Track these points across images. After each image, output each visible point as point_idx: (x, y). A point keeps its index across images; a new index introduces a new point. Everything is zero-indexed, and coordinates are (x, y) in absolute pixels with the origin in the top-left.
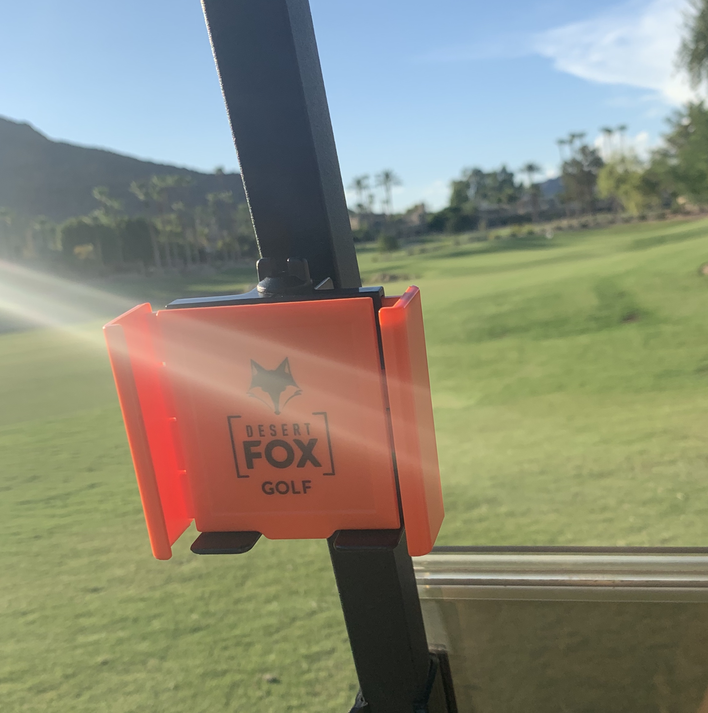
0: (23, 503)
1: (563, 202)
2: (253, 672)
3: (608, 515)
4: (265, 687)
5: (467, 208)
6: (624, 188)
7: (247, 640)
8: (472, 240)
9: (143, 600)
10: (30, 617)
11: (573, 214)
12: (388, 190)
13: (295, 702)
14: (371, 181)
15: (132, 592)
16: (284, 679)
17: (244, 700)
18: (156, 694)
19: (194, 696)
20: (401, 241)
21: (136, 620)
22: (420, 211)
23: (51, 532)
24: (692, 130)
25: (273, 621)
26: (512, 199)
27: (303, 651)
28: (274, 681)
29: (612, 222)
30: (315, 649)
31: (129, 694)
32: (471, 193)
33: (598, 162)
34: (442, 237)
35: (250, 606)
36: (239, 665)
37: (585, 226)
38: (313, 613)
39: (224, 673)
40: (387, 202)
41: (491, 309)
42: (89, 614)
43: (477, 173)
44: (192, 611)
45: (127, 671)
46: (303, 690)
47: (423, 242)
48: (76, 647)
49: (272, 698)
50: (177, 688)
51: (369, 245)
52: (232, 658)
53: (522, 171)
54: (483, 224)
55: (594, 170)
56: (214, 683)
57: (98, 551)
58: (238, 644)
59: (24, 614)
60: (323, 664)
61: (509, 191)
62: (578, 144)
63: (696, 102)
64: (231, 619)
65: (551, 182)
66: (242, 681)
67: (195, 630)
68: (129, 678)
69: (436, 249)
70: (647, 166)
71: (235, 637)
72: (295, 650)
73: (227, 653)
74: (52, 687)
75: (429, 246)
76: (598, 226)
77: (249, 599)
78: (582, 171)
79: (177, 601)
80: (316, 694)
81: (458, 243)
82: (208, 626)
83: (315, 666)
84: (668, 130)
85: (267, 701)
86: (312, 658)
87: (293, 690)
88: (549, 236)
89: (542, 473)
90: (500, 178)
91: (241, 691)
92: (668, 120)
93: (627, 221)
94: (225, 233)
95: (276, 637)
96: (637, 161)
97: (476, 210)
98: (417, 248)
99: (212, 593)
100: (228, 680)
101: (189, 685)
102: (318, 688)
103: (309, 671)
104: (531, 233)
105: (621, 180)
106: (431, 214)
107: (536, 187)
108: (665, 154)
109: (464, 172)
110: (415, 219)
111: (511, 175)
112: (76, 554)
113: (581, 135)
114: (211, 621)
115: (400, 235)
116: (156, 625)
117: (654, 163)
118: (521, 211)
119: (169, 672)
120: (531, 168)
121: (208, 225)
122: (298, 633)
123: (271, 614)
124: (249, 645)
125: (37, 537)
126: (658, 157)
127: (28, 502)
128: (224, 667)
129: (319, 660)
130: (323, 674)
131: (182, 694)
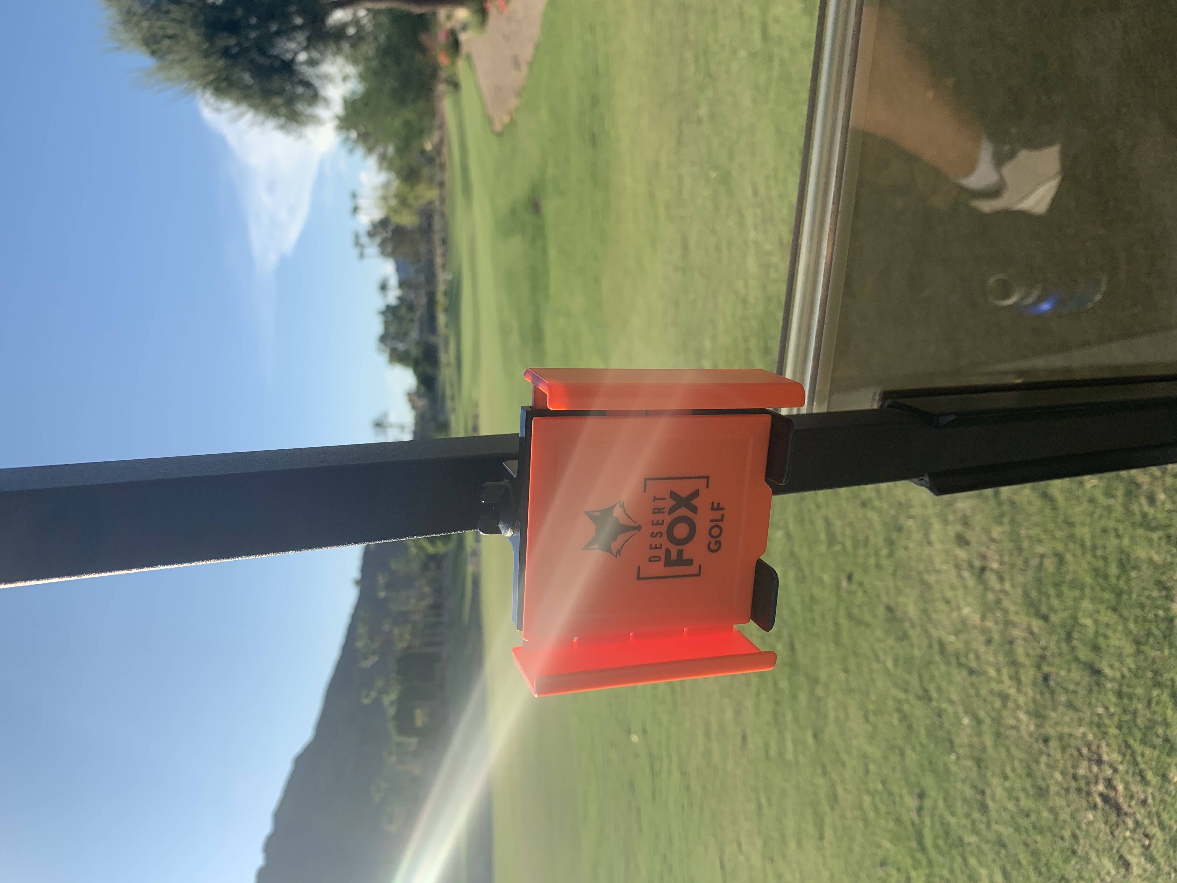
0: (654, 798)
1: (419, 260)
2: (839, 597)
3: (724, 246)
4: (854, 587)
5: (415, 352)
6: (411, 200)
7: (807, 600)
8: (447, 350)
9: (758, 695)
10: (764, 801)
11: (431, 252)
12: (391, 426)
13: (872, 561)
15: (749, 704)
16: (849, 568)
17: (865, 608)
18: (850, 690)
19: (856, 655)
21: (777, 703)
22: (415, 398)
23: (684, 774)
24: (363, 130)
26: (411, 308)
27: (823, 548)
28: (850, 578)
29: (443, 214)
30: (823, 536)
31: (847, 717)
32: (401, 347)
33: (384, 223)
34: (441, 379)
36: (830, 609)
37: (444, 242)
38: (788, 536)
39: (837, 625)
41: (515, 338)
42: (767, 747)
43: (383, 339)
45: (825, 717)
47: (443, 398)
48: (797, 762)
49: (866, 582)
50: (846, 671)
52: (823, 615)
53: (385, 296)
54: (432, 339)
55: (390, 228)
56: (845, 635)
57: (707, 734)
58: (811, 610)
59: (759, 807)
60: (838, 531)
61: (403, 311)
62: (364, 240)
63: (335, 123)
65: (399, 269)
66: (846, 608)
68: (832, 715)
69: (452, 386)
70: (392, 176)
71: (803, 611)
72: (822, 555)
73: (818, 620)
74: (833, 787)
75: (448, 392)
76: (445, 228)
78: (391, 239)
80: (867, 540)
81: (448, 365)
82: (790, 636)
83: (840, 538)
84: (360, 151)
85: (868, 586)
86: (832, 540)
87: (860, 561)
88: (450, 277)
89: (677, 304)
90: (390, 317)
91: (856, 611)
92: (351, 151)
93: (442, 200)
94: (417, 583)
95: (807, 572)
96: (386, 185)
97: (418, 344)
98: (449, 404)
100: (843, 622)
101: (845, 658)
102: (861, 537)
103: (843, 544)
105: (403, 202)
106: (418, 387)
107: (402, 284)
108: (383, 158)
109: (381, 351)
110: (421, 403)
111: (388, 307)
112: (708, 753)
113: (357, 237)
116: (783, 684)
117: (390, 167)
118: (424, 300)
119: (830, 676)
120: (384, 287)
122: (805, 551)
124: (812, 598)
125: (688, 788)
126: (385, 164)
127: (653, 793)
128: (831, 624)
129: (834, 533)
130: (848, 531)
131: (852, 666)
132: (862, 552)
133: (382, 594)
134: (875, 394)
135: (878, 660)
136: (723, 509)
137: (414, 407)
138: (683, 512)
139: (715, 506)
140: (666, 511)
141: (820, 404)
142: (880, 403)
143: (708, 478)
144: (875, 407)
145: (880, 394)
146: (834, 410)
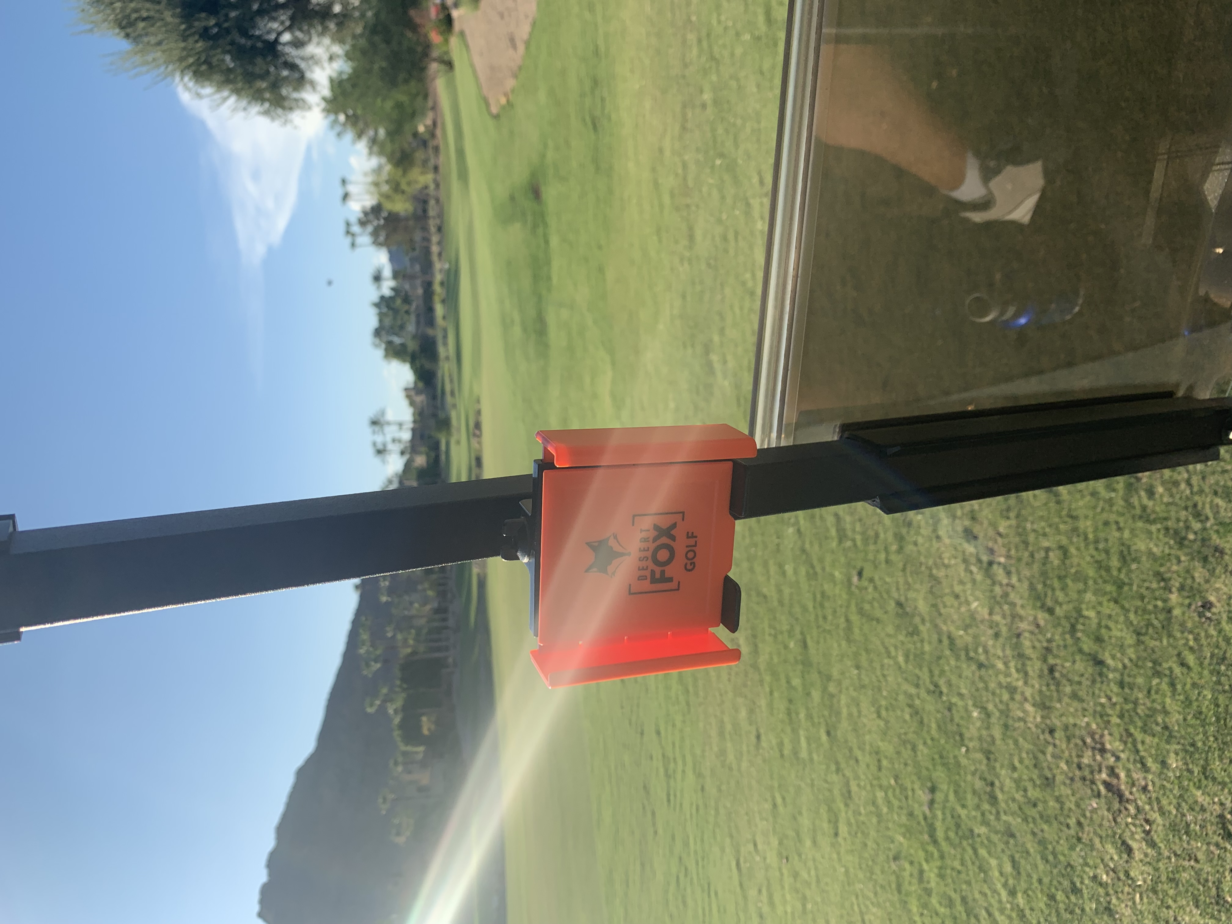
1: (414, 249)
2: (850, 593)
3: (731, 236)
4: (865, 583)
5: (412, 345)
6: (404, 186)
7: (819, 596)
8: (445, 344)
9: (771, 693)
10: (779, 800)
11: (427, 240)
12: (388, 423)
13: (882, 556)
14: (379, 439)
15: (763, 702)
16: (859, 565)
17: (876, 604)
18: (863, 687)
19: (867, 651)
20: (442, 415)
21: (790, 701)
22: (412, 393)
23: (699, 775)
24: (350, 112)
25: (803, 571)
26: (407, 300)
27: (834, 544)
28: (860, 574)
29: (437, 201)
30: (833, 532)
31: (859, 712)
32: (397, 340)
33: (376, 210)
34: (439, 374)
35: (787, 591)
36: (841, 606)
37: (439, 229)
38: (799, 531)
39: (848, 620)
40: (400, 425)
41: (517, 330)
42: (781, 745)
43: (378, 333)
44: (786, 647)
45: (838, 713)
46: (872, 547)
47: (443, 392)
48: (811, 760)
49: (876, 578)
50: (858, 667)
51: (443, 447)
52: (835, 612)
53: (379, 288)
54: (430, 332)
55: (384, 214)
56: (856, 631)
57: (721, 733)
58: (822, 606)
59: (775, 805)
60: (848, 526)
61: (399, 302)
62: (356, 229)
63: (323, 105)
64: (797, 609)
65: (393, 259)
66: (857, 605)
67: (805, 645)
68: (845, 711)
69: (451, 381)
70: (383, 160)
71: (814, 607)
72: (833, 552)
73: (830, 618)
74: (847, 784)
75: (448, 388)
76: (441, 215)
77: (780, 591)
78: (384, 226)
79: (776, 660)
80: (877, 535)
81: (447, 358)
82: (802, 633)
83: (849, 533)
84: (349, 136)
85: (878, 583)
86: (842, 536)
87: (871, 556)
88: (447, 266)
89: (684, 297)
90: (385, 310)
91: (867, 607)
92: (339, 135)
93: (437, 185)
94: (420, 587)
95: (818, 569)
96: (378, 170)
97: (414, 337)
98: (449, 399)
99: (770, 626)
100: (855, 618)
101: (856, 655)
102: (871, 533)
103: (854, 540)
104: (442, 284)
105: (396, 188)
106: (415, 383)
107: (396, 275)
108: (374, 141)
109: (376, 346)
110: (420, 399)
111: (382, 298)
112: (722, 753)
113: (348, 224)
114: (797, 629)
115: (435, 415)
116: (796, 682)
117: (381, 152)
118: (420, 291)
119: (843, 673)
120: (377, 278)
121: (411, 603)
122: (816, 547)
123: (796, 572)
124: (823, 594)
125: (703, 789)
126: (375, 149)
128: (842, 620)
129: (844, 530)
130: (858, 528)
131: (864, 663)
133: (384, 599)
135: (889, 656)
137: (412, 403)
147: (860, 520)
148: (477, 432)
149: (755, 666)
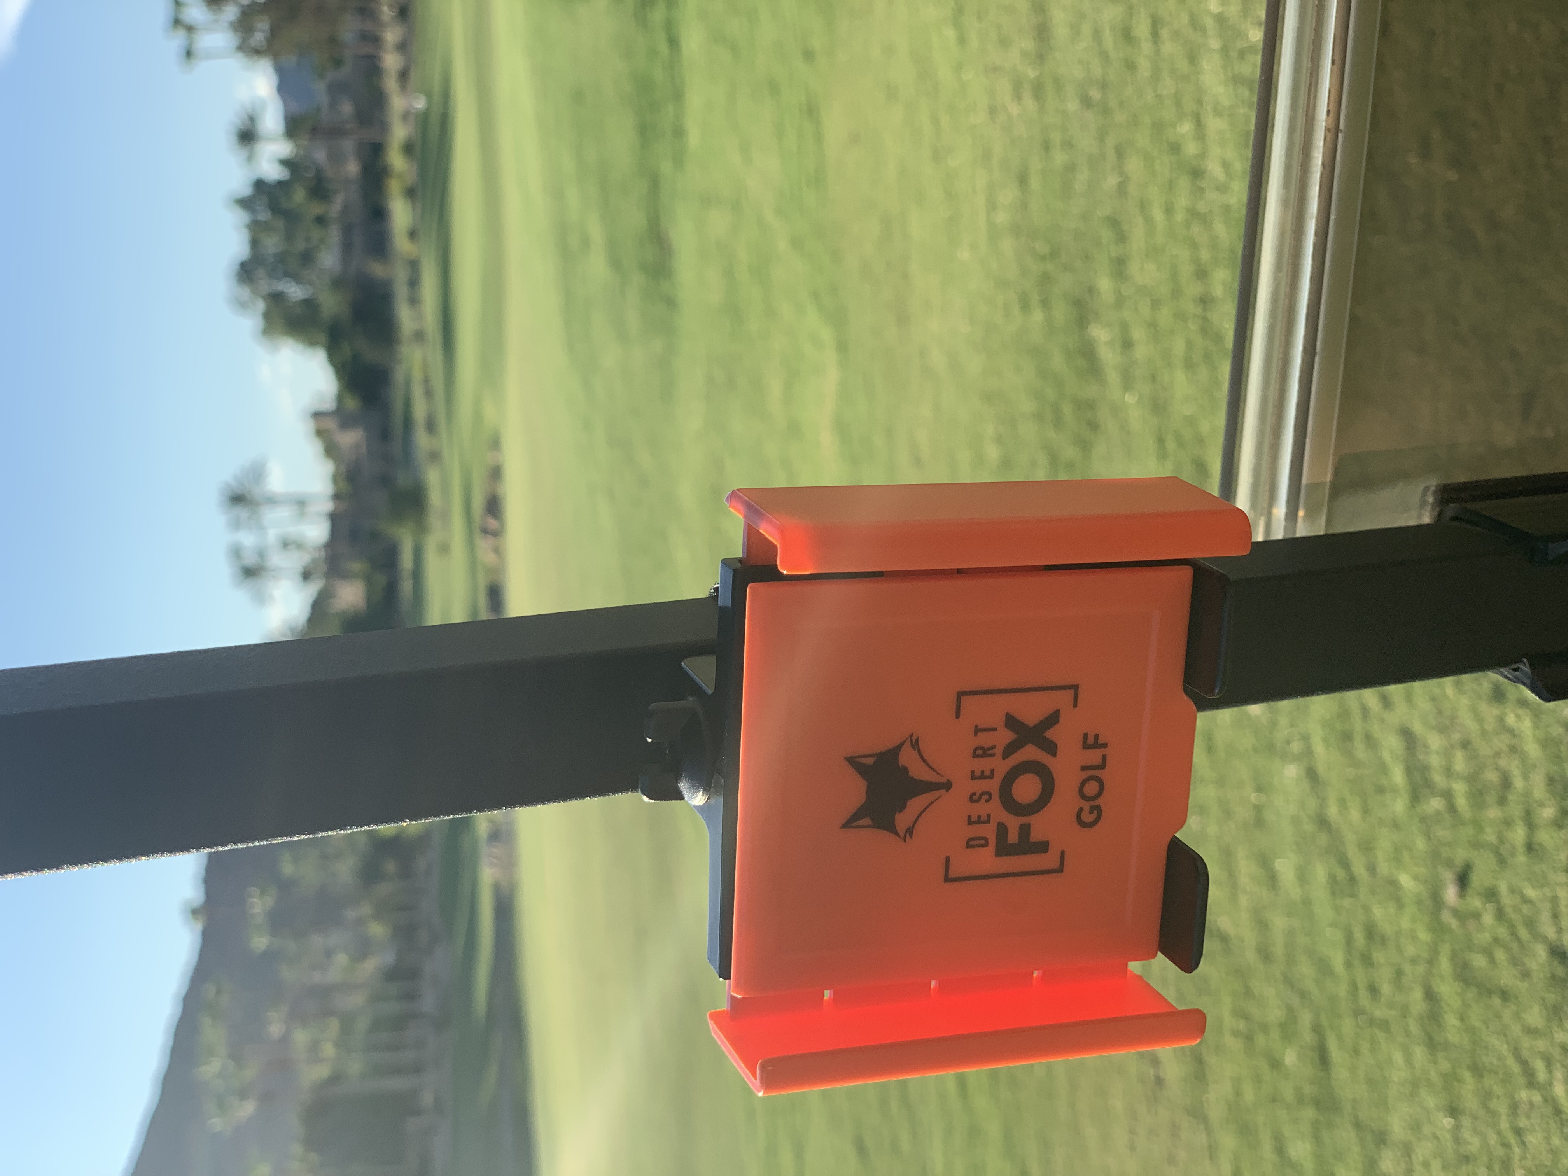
1: (338, 63)
2: (1438, 928)
4: (1476, 903)
5: (332, 304)
7: (1359, 937)
8: (414, 301)
11: (373, 39)
12: (272, 501)
13: (1519, 834)
14: (248, 540)
16: (1461, 855)
17: (1500, 955)
18: (1467, 1159)
19: (1477, 1070)
20: (403, 480)
22: (331, 424)
25: (1320, 872)
26: (319, 189)
27: (1399, 806)
28: (1463, 879)
30: (1398, 776)
32: (295, 292)
34: (399, 375)
35: (1279, 923)
36: (1414, 961)
37: (405, 11)
38: (1312, 775)
39: (1430, 995)
40: (301, 503)
43: (246, 272)
44: (1276, 1064)
47: (408, 422)
49: (1503, 888)
50: (1453, 1111)
51: (406, 561)
52: (1399, 974)
54: (378, 270)
56: (1451, 1020)
58: (1367, 961)
60: (1435, 761)
61: (299, 195)
62: (197, 12)
64: (1306, 970)
65: (284, 88)
66: (1454, 956)
67: (1323, 1058)
69: (429, 393)
71: (1348, 965)
72: (1396, 825)
73: (1386, 989)
75: (420, 410)
77: (1262, 925)
79: (1249, 1095)
80: (1506, 782)
81: (419, 336)
82: (1317, 1029)
83: (1439, 779)
85: (1507, 900)
86: (1420, 785)
87: (1490, 836)
88: (420, 104)
90: (264, 215)
91: (1479, 961)
95: (1359, 868)
97: (337, 283)
98: (422, 440)
99: (1240, 1014)
100: (1448, 989)
101: (1450, 1080)
102: (1492, 776)
103: (1448, 795)
104: (408, 149)
106: (340, 398)
107: (293, 128)
109: (242, 305)
110: (350, 439)
111: (260, 185)
114: (1306, 1018)
115: (385, 481)
116: (1299, 1149)
118: (353, 168)
119: (1416, 1127)
120: (247, 135)
122: (1355, 815)
123: (1303, 877)
124: (1371, 932)
128: (1417, 994)
129: (1425, 769)
130: (1460, 763)
131: (1470, 1100)
132: (1493, 813)
133: (260, 942)
134: (1427, 489)
135: (1532, 1083)
136: (1104, 746)
137: (331, 450)
138: (1030, 753)
139: (1091, 740)
140: (999, 751)
141: (1311, 514)
142: (1438, 510)
143: (1075, 688)
144: (1426, 520)
145: (1435, 492)
146: (1339, 529)
147: (1466, 745)
148: (492, 523)
149: (1198, 1113)
